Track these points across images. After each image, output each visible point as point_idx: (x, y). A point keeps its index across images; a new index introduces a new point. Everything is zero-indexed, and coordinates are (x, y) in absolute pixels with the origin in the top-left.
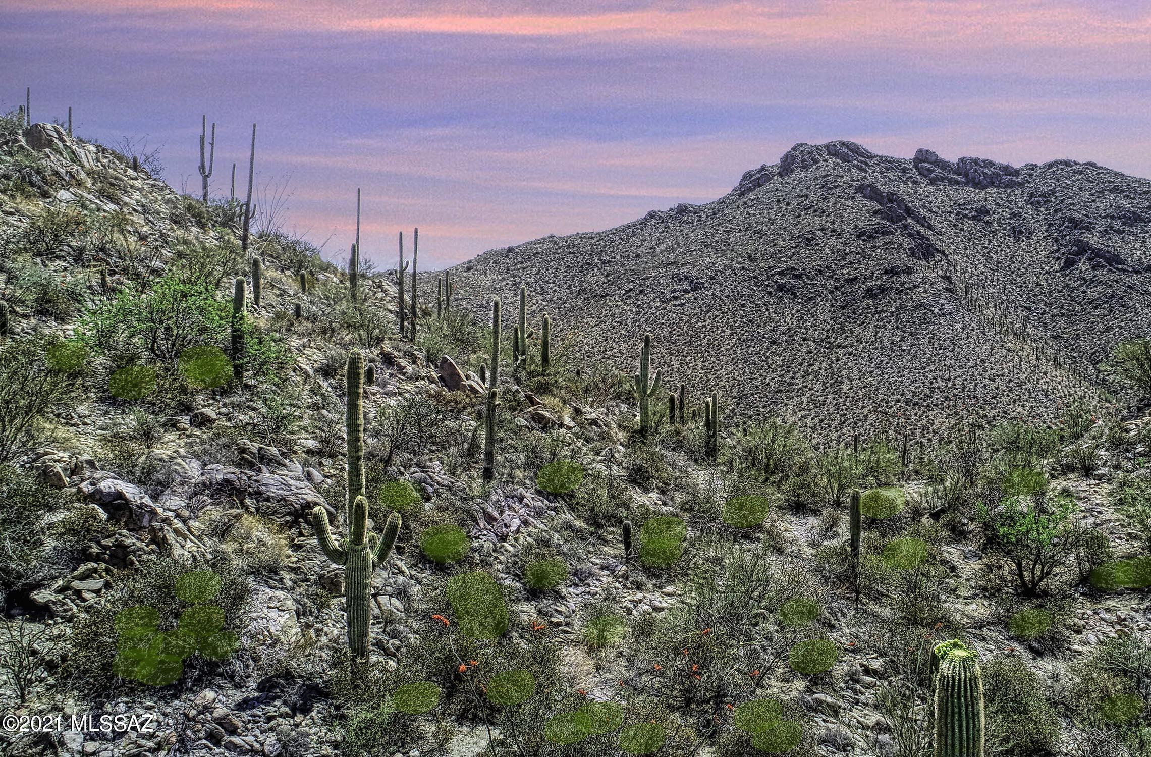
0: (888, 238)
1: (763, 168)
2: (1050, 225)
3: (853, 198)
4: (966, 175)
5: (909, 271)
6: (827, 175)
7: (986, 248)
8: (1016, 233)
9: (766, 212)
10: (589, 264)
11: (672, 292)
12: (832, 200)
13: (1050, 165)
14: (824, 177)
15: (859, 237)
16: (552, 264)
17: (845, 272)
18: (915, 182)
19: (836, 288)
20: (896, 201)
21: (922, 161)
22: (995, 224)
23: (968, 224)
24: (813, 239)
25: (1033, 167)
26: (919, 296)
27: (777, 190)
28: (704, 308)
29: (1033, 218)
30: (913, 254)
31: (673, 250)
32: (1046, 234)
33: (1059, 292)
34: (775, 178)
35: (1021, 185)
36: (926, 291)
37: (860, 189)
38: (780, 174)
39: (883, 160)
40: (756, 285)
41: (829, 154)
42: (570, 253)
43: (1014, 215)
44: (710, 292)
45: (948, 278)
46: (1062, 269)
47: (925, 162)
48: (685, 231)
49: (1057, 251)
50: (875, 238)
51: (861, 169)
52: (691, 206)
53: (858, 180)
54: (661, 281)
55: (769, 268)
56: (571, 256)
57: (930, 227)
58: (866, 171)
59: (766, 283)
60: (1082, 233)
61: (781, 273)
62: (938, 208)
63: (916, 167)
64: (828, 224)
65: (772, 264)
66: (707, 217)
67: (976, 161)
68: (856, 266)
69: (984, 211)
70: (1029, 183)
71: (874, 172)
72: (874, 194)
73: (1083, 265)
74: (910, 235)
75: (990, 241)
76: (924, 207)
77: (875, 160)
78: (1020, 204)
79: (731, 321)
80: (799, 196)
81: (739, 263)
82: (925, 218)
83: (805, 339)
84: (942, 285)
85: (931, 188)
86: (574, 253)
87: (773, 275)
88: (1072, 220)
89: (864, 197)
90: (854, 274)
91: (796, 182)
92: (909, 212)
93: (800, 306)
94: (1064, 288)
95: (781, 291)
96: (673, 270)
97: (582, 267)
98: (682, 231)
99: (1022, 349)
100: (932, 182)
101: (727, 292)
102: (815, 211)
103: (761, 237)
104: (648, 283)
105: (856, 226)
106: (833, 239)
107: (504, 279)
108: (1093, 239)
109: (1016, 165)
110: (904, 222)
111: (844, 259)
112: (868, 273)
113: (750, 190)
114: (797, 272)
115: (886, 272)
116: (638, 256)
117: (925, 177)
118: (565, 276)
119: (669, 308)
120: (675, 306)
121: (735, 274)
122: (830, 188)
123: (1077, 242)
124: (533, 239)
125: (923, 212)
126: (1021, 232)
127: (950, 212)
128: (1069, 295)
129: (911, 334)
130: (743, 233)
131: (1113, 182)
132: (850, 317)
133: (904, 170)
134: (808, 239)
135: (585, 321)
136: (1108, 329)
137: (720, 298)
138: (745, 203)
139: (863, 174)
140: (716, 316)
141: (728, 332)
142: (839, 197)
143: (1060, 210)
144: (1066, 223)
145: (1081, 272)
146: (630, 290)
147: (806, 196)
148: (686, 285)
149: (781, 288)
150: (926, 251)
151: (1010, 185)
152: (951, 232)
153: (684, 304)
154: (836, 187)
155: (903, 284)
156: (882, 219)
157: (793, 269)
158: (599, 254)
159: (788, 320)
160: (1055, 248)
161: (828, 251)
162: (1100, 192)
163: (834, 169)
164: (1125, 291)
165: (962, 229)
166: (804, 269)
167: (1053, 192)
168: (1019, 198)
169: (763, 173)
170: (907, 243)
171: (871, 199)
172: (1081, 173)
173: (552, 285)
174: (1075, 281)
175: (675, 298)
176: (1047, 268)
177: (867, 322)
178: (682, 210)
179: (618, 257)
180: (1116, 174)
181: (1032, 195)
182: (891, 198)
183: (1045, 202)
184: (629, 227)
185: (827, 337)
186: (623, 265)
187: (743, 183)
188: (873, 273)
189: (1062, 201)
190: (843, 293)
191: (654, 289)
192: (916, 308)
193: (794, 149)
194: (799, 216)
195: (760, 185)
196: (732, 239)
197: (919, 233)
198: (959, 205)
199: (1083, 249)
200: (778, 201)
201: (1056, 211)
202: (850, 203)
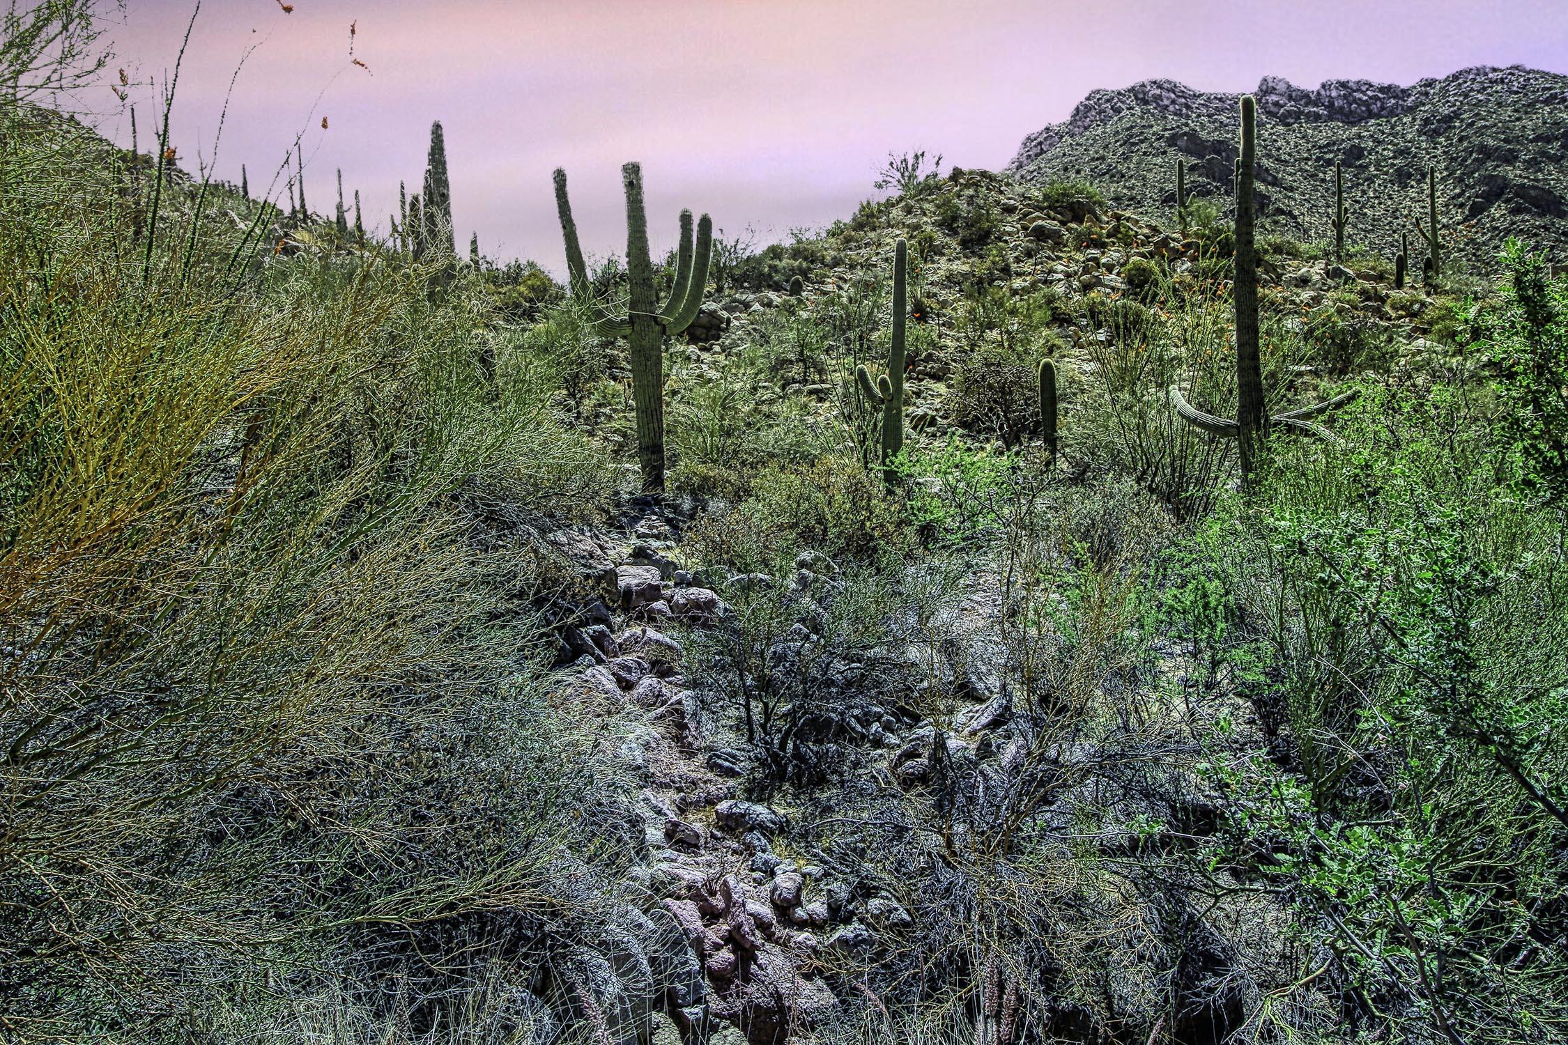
1: (1046, 129)
2: (1452, 160)
3: (1164, 153)
4: (1331, 105)
6: (1132, 127)
7: (1358, 202)
8: (1403, 178)
12: (1135, 159)
13: (1455, 77)
14: (1128, 129)
15: (1165, 202)
20: (1225, 150)
21: (1267, 93)
22: (1372, 168)
23: (1331, 173)
25: (1430, 83)
27: (1064, 155)
29: (1428, 153)
32: (1445, 173)
33: (1461, 250)
34: (1064, 139)
35: (1411, 110)
37: (1174, 141)
38: (1070, 134)
39: (1212, 98)
41: (1136, 99)
43: (1400, 153)
46: (1465, 220)
47: (1272, 94)
49: (1459, 196)
53: (1173, 129)
57: (1275, 182)
58: (1188, 117)
60: (1498, 166)
62: (1290, 154)
63: (1260, 102)
64: (1125, 191)
67: (1344, 85)
69: (1356, 153)
70: (1424, 105)
71: (1199, 116)
72: (1194, 145)
73: (1498, 211)
75: (1364, 192)
76: (1269, 156)
77: (1200, 101)
78: (1409, 137)
80: (1093, 159)
82: (1267, 170)
85: (1280, 129)
88: (1483, 149)
89: (1180, 149)
91: (1090, 142)
94: (1467, 244)
100: (1282, 121)
102: (1113, 176)
105: (1162, 189)
108: (1513, 173)
109: (1404, 84)
113: (1030, 159)
117: (1272, 114)
122: (1134, 144)
123: (1490, 180)
125: (1268, 164)
126: (1409, 176)
127: (1307, 159)
128: (1474, 254)
131: (1550, 89)
142: (1145, 154)
143: (1467, 137)
144: (1474, 155)
145: (1493, 220)
147: (1103, 158)
151: (1397, 111)
152: (1305, 185)
154: (1142, 141)
156: (1200, 175)
160: (1457, 191)
162: (1529, 105)
163: (1142, 118)
164: (1557, 240)
165: (1323, 180)
167: (1457, 115)
168: (1409, 127)
169: (1047, 135)
171: (1188, 151)
172: (1502, 81)
174: (1484, 234)
176: (1445, 221)
180: (1555, 76)
181: (1426, 122)
182: (1218, 148)
183: (1446, 130)
189: (1472, 124)
193: (1088, 98)
195: (1043, 152)
198: (1320, 147)
199: (1496, 190)
200: (1066, 169)
201: (1461, 140)
202: (1159, 160)
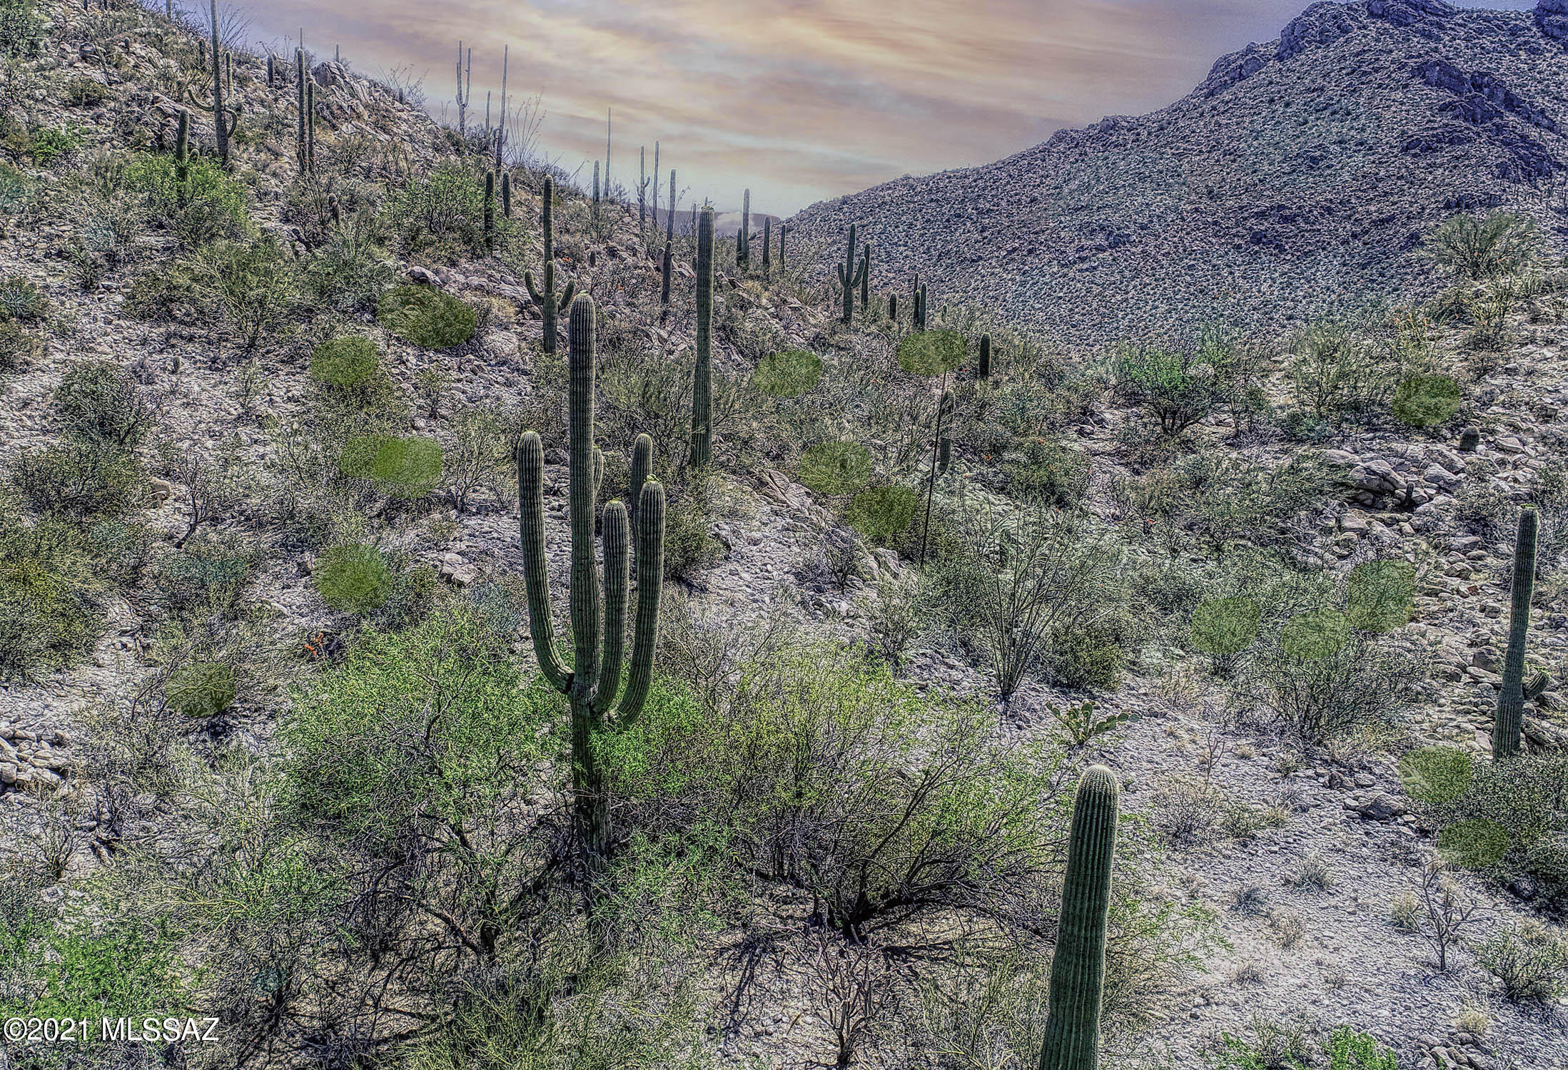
0: (1459, 150)
1: (1250, 50)
3: (1406, 86)
5: (1491, 202)
6: (1365, 51)
9: (1247, 120)
10: (959, 216)
11: (1077, 251)
12: (1367, 92)
14: (1358, 54)
15: (1405, 150)
16: (904, 218)
17: (1373, 209)
18: (1533, 51)
19: (1355, 236)
20: (1488, 85)
21: (1550, 12)
24: (1322, 158)
27: (1271, 83)
28: (1127, 273)
30: (1504, 174)
31: (1088, 187)
34: (1271, 63)
37: (1420, 71)
38: (1280, 57)
39: (1471, 16)
40: (1215, 236)
41: (1372, 14)
42: (932, 200)
44: (1140, 249)
47: (1556, 13)
48: (1112, 159)
50: (1435, 150)
51: (1429, 36)
52: (1124, 119)
53: (1420, 56)
54: (1063, 234)
55: (1241, 208)
56: (933, 204)
57: (1552, 128)
58: (1439, 39)
59: (1234, 231)
61: (1262, 215)
63: (1538, 23)
64: (1353, 133)
65: (1245, 202)
66: (1149, 134)
68: (1396, 198)
71: (1453, 40)
72: (1448, 77)
74: (1508, 141)
76: (1545, 93)
77: (1459, 19)
79: (1170, 293)
80: (1309, 90)
81: (1191, 203)
82: (1542, 112)
83: (1290, 318)
86: (937, 201)
87: (1245, 219)
89: (1426, 85)
90: (1388, 210)
91: (1306, 68)
92: (1511, 103)
93: (1287, 266)
95: (1258, 243)
96: (1083, 217)
97: (948, 221)
98: (1106, 158)
101: (1166, 248)
102: (1334, 113)
103: (1234, 161)
104: (1042, 238)
105: (1404, 133)
106: (1359, 157)
107: (834, 242)
110: (1497, 120)
111: (1374, 188)
112: (1415, 209)
113: (1225, 85)
114: (1288, 212)
115: (1448, 206)
116: (1034, 200)
117: (1555, 38)
118: (922, 235)
119: (1071, 275)
120: (1081, 271)
121: (1183, 219)
122: (1365, 73)
124: (879, 183)
125: (1542, 102)
130: (1206, 155)
132: (1374, 281)
133: (1514, 32)
134: (1314, 159)
135: (945, 297)
137: (1155, 257)
138: (1214, 108)
139: (1433, 45)
140: (1146, 285)
141: (1163, 307)
142: (1380, 86)
146: (1015, 250)
147: (1322, 89)
148: (1100, 239)
149: (1257, 238)
153: (1095, 268)
154: (1377, 70)
156: (1456, 117)
157: (1281, 207)
158: (975, 200)
159: (1264, 288)
161: (1346, 177)
163: (1378, 40)
166: (1299, 208)
169: (1250, 56)
170: (1496, 154)
171: (1439, 84)
173: (902, 248)
175: (1082, 260)
177: (1403, 287)
178: (1111, 126)
179: (1004, 204)
182: (1479, 81)
184: (1023, 156)
185: (1330, 313)
186: (1010, 215)
187: (1215, 76)
188: (1423, 209)
190: (1365, 244)
191: (1049, 247)
193: (1307, 14)
194: (1306, 122)
195: (1242, 77)
196: (1186, 166)
197: (1524, 138)
200: (1271, 101)
202: (1399, 95)
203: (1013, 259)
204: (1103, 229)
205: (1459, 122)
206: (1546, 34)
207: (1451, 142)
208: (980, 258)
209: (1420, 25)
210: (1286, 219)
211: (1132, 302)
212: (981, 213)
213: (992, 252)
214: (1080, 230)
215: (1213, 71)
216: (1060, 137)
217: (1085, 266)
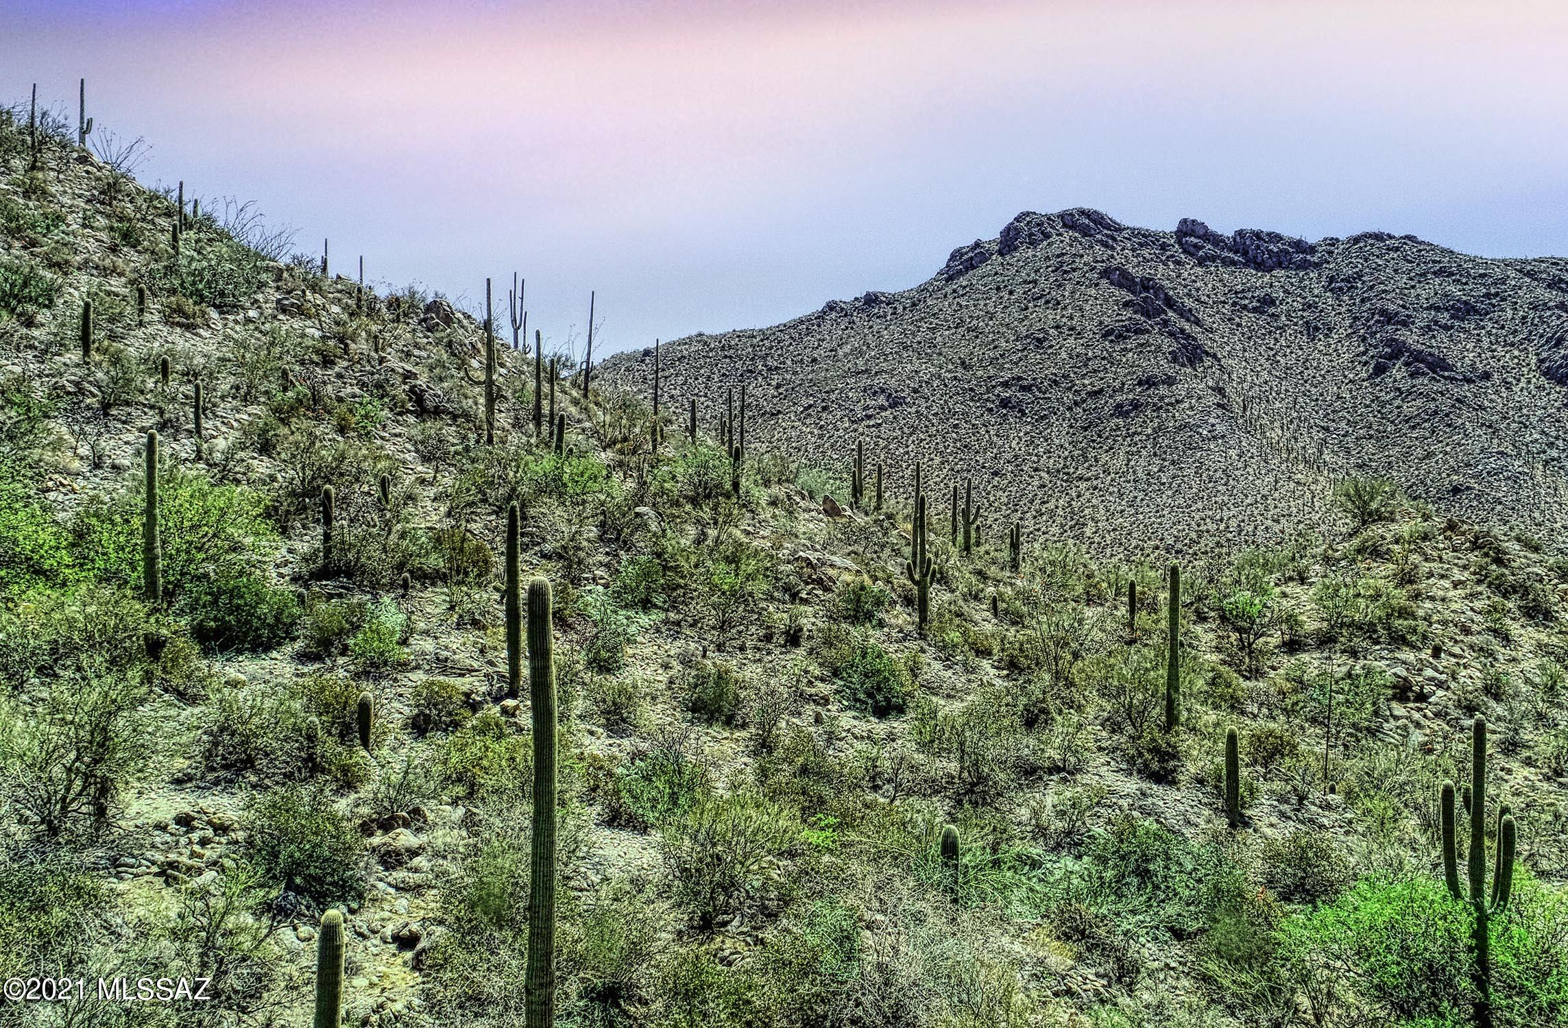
0: (1143, 339)
1: (977, 245)
2: (1356, 319)
3: (1097, 285)
4: (1245, 254)
5: (1170, 381)
6: (1063, 254)
7: (1272, 349)
8: (1311, 330)
9: (982, 303)
10: (750, 371)
11: (864, 409)
12: (1069, 287)
13: (1356, 240)
14: (1058, 256)
15: (1105, 336)
16: (702, 371)
17: (1087, 382)
18: (1178, 263)
19: (1076, 403)
20: (1153, 288)
21: (1186, 234)
22: (1283, 318)
23: (1247, 318)
24: (1045, 339)
25: (1334, 242)
26: (1182, 414)
27: (996, 274)
28: (906, 430)
29: (1333, 309)
30: (1175, 360)
31: (862, 354)
32: (1349, 331)
33: (1367, 406)
34: (994, 257)
35: (1317, 265)
36: (1192, 408)
37: (1105, 273)
38: (1001, 253)
39: (1136, 233)
40: (972, 400)
41: (1065, 225)
42: (726, 357)
43: (1309, 306)
44: (913, 410)
45: (1220, 391)
46: (1369, 377)
47: (1191, 235)
48: (875, 328)
49: (1364, 353)
50: (1125, 338)
51: (1106, 245)
52: (883, 294)
53: (1103, 261)
54: (850, 394)
55: (989, 378)
56: (727, 360)
57: (1197, 322)
58: (1113, 248)
59: (986, 397)
60: (1397, 330)
61: (1005, 385)
62: (1208, 296)
63: (1180, 242)
64: (1064, 320)
65: (992, 373)
66: (905, 308)
67: (1258, 235)
68: (1102, 375)
69: (1269, 301)
70: (1328, 263)
71: (1123, 249)
72: (1124, 280)
73: (1398, 372)
74: (1171, 334)
75: (1276, 339)
76: (1189, 295)
77: (1125, 234)
78: (1316, 292)
79: (941, 446)
80: (1025, 282)
81: (949, 371)
82: (1190, 310)
83: (1036, 470)
84: (1213, 399)
85: (1199, 270)
86: (731, 357)
87: (994, 387)
88: (1383, 312)
89: (1112, 283)
90: (1099, 385)
91: (1021, 263)
92: (1169, 302)
93: (1029, 427)
94: (1373, 401)
95: (1005, 407)
96: (865, 381)
97: (741, 375)
98: (871, 327)
99: (1316, 482)
100: (1201, 263)
101: (935, 409)
102: (1047, 302)
103: (977, 337)
104: (833, 397)
105: (1101, 323)
106: (1071, 340)
107: (640, 391)
108: (1411, 338)
109: (1311, 240)
110: (1163, 316)
111: (1086, 365)
112: (1117, 384)
113: (960, 273)
114: (1025, 383)
115: (1140, 383)
116: (814, 360)
117: (1192, 255)
118: (720, 388)
119: (861, 430)
120: (868, 427)
121: (946, 386)
122: (1066, 272)
123: (1390, 342)
124: (676, 339)
125: (1189, 303)
126: (1317, 329)
127: (1224, 302)
128: (1379, 412)
129: (1173, 463)
130: (953, 331)
131: (1439, 262)
132: (1094, 441)
133: (1164, 247)
134: (1039, 340)
135: (753, 446)
136: (1429, 455)
137: (927, 417)
138: (955, 291)
139: (1110, 252)
140: (922, 440)
141: (938, 460)
142: (1078, 283)
143: (1369, 299)
144: (1377, 317)
145: (1395, 381)
146: (810, 406)
147: (1035, 282)
148: (882, 400)
149: (1005, 403)
150: (1192, 354)
151: (1304, 265)
152: (1225, 328)
153: (880, 425)
154: (1074, 270)
155: (1162, 398)
156: (1135, 313)
157: (1020, 378)
158: (764, 358)
159: (1014, 444)
160: (1362, 349)
161: (1064, 355)
162: (1421, 275)
163: (1071, 246)
164: (1453, 406)
165: (1239, 325)
166: (1034, 379)
167: (1359, 276)
168: (1315, 283)
169: (978, 251)
170: (1168, 344)
171: (1121, 286)
172: (1397, 249)
173: (703, 399)
174: (1387, 393)
175: (869, 417)
176: (1351, 376)
177: (1116, 446)
178: (871, 300)
179: (789, 362)
180: (1443, 251)
181: (1332, 280)
182: (1146, 284)
183: (1349, 289)
184: (802, 322)
185: (1065, 466)
186: (795, 373)
187: (952, 264)
188: (1123, 384)
189: (1372, 288)
190: (1084, 410)
191: (840, 406)
192: (1180, 428)
193: (1018, 219)
194: (1027, 308)
195: (973, 267)
196: (939, 339)
197: (1182, 331)
198: (1236, 293)
199: (1397, 350)
200: (998, 289)
201: (1363, 301)
202: (1093, 292)
203: (809, 415)
204: (883, 391)
205: (1138, 316)
206: (1185, 252)
207: (1136, 332)
208: (779, 412)
209: (1098, 236)
210: (1024, 389)
211: (912, 454)
212: (770, 369)
213: (789, 407)
214: (865, 391)
215: (950, 260)
216: (831, 307)
217: (872, 423)
